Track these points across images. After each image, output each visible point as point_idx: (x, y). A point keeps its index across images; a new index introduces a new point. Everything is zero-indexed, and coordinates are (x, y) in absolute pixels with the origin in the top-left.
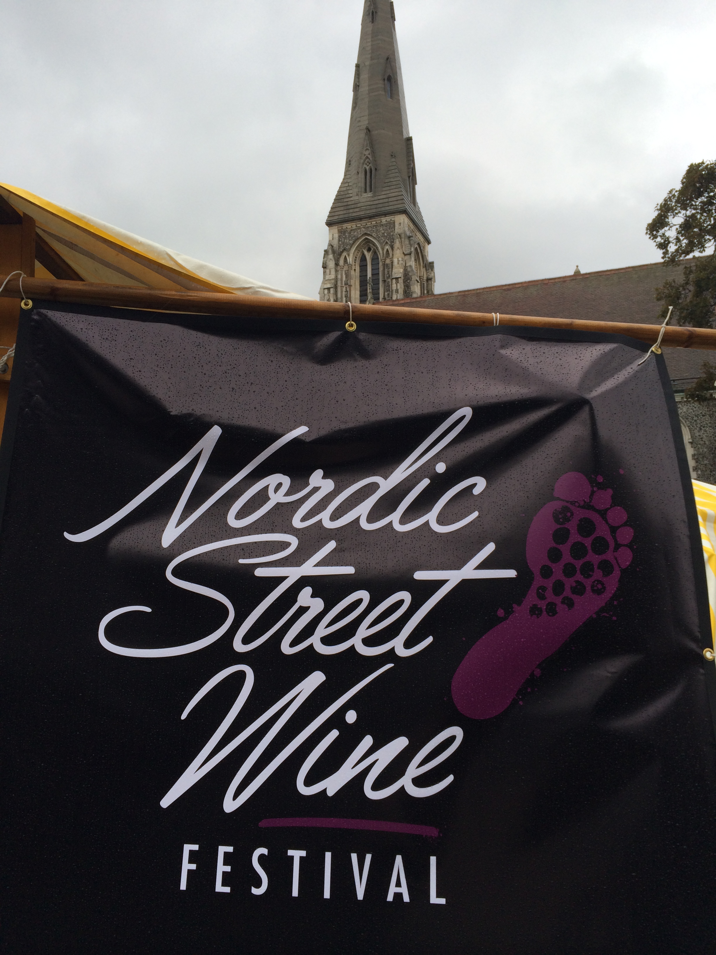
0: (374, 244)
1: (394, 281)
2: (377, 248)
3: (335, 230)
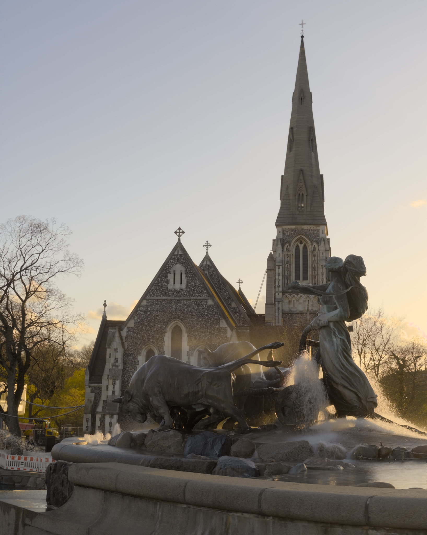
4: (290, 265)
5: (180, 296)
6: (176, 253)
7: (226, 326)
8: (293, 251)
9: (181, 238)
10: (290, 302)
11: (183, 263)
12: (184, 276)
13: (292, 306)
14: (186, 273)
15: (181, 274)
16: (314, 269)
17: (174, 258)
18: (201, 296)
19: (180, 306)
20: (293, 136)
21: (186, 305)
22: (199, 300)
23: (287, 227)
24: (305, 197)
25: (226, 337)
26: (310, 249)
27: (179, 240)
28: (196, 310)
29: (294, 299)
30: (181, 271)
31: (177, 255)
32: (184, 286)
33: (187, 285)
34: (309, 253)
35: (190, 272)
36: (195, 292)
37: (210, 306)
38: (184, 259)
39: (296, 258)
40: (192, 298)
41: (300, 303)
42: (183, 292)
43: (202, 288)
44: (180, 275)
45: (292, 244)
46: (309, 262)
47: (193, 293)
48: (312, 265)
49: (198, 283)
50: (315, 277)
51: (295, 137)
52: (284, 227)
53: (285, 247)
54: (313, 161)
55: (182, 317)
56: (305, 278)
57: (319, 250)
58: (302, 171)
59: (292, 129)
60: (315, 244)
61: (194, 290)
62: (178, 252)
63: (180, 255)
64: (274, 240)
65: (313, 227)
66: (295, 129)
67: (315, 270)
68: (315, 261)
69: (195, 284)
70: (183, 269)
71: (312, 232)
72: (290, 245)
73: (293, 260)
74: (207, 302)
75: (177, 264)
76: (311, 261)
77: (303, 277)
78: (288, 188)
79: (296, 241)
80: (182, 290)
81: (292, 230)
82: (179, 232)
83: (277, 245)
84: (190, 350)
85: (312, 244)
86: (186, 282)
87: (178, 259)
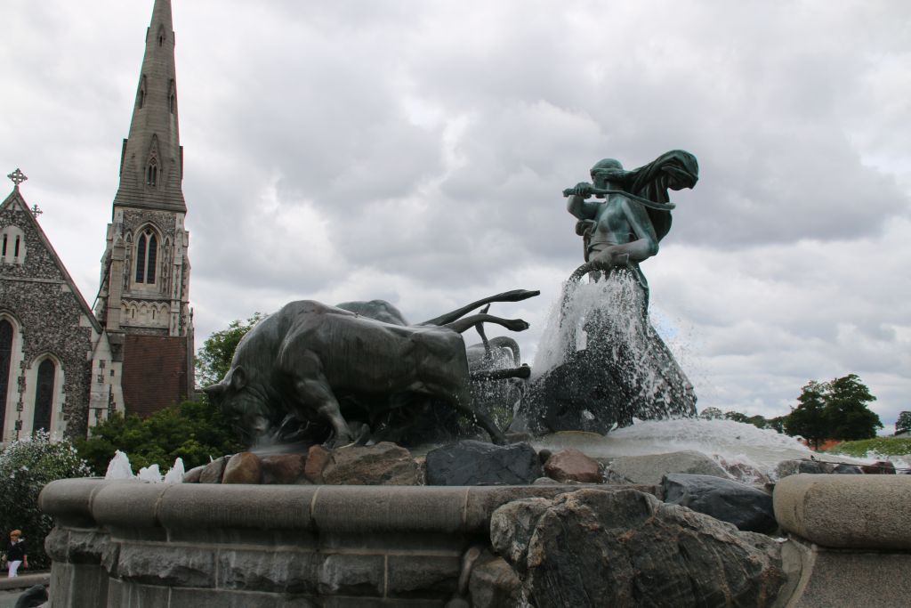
0: (155, 230)
1: (175, 267)
2: (157, 233)
3: (120, 211)
4: (131, 260)
5: (14, 275)
6: (10, 208)
7: (90, 325)
8: (136, 243)
9: (20, 185)
10: (127, 310)
11: (21, 225)
12: (22, 244)
13: (130, 316)
14: (27, 241)
15: (18, 241)
16: (164, 269)
17: (7, 216)
18: (50, 278)
19: (13, 290)
20: (146, 87)
21: (23, 289)
22: (47, 283)
23: (130, 209)
24: (158, 172)
25: (89, 341)
26: (161, 242)
27: (17, 188)
28: (41, 298)
29: (133, 307)
30: (18, 236)
31: (12, 212)
32: (21, 260)
33: (27, 259)
34: (158, 248)
35: (34, 240)
36: (41, 270)
37: (65, 294)
38: (23, 219)
39: (139, 252)
40: (35, 280)
41: (142, 314)
42: (18, 270)
43: (52, 265)
44: (15, 243)
45: (136, 233)
46: (159, 259)
47: (38, 272)
48: (162, 263)
49: (46, 257)
50: (165, 280)
51: (149, 88)
52: (126, 209)
53: (126, 236)
54: (172, 126)
55: (14, 307)
56: (151, 280)
57: (174, 245)
58: (155, 135)
59: (144, 77)
60: (167, 236)
61: (38, 268)
62: (14, 207)
63: (18, 212)
64: (109, 225)
65: (166, 213)
66: (149, 78)
67: (166, 271)
68: (166, 258)
69: (42, 258)
70: (22, 235)
71: (165, 220)
72: (133, 235)
73: (135, 254)
74: (59, 287)
75: (10, 224)
76: (161, 259)
77: (148, 279)
78: (133, 157)
79: (142, 229)
80: (18, 266)
81: (138, 214)
82: (17, 177)
83: (115, 231)
84: (26, 359)
85: (164, 237)
86: (25, 254)
87: (13, 218)
